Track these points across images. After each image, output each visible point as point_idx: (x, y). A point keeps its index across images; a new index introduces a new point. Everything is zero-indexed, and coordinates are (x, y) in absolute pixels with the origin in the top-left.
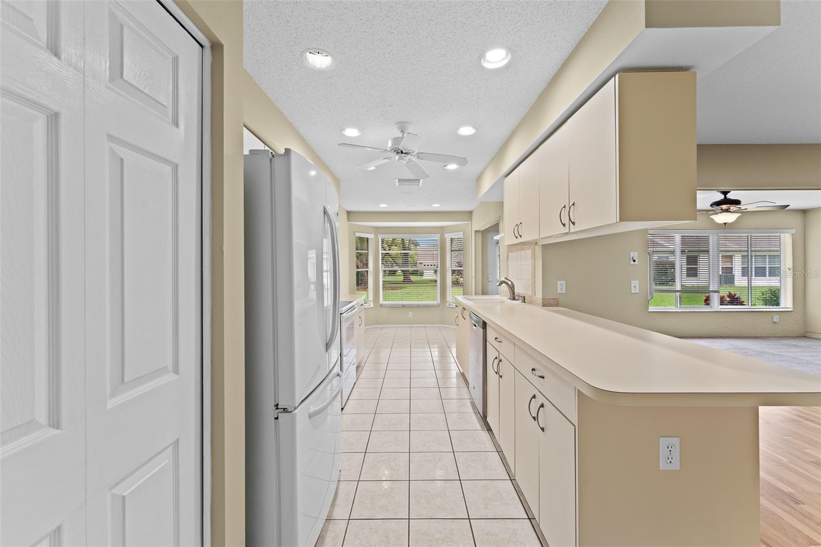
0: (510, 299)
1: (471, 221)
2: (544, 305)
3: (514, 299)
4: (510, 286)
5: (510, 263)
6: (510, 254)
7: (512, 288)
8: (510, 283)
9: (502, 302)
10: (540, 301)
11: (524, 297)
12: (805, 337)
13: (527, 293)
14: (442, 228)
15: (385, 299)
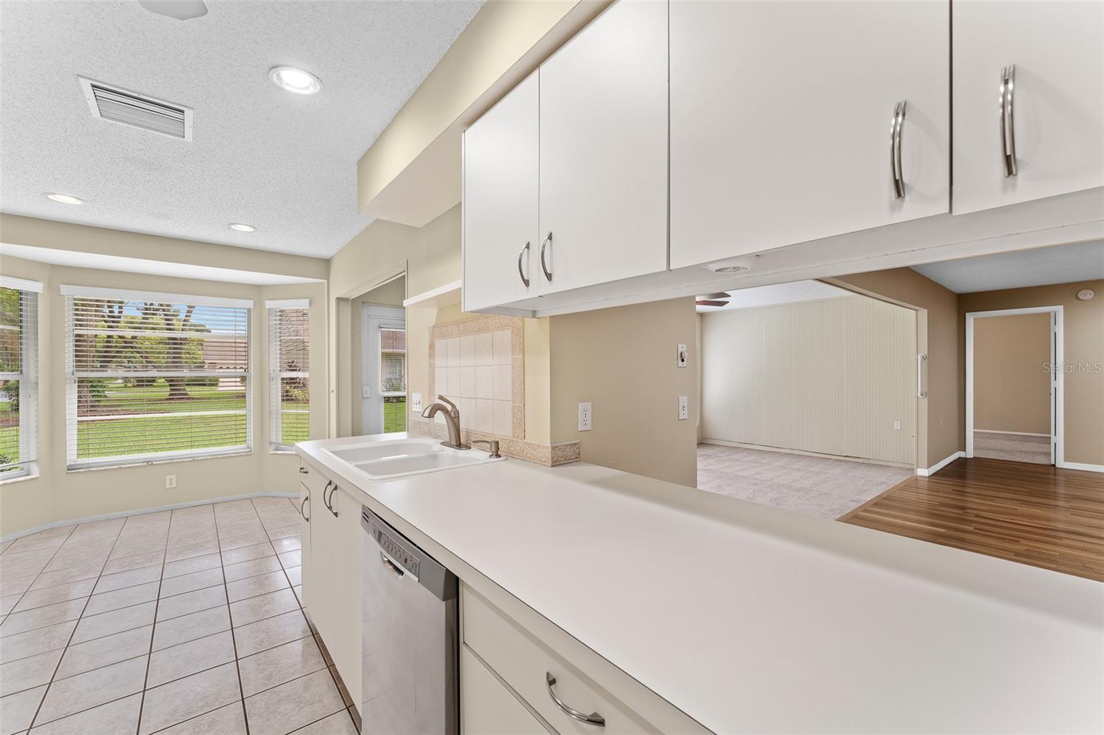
0: (450, 446)
1: (327, 277)
2: (556, 463)
3: (459, 445)
4: (450, 415)
5: (438, 362)
6: (440, 344)
7: (454, 418)
8: (449, 408)
9: (434, 457)
10: (547, 454)
11: (497, 443)
12: (702, 443)
13: (502, 430)
14: (259, 288)
15: (83, 450)
